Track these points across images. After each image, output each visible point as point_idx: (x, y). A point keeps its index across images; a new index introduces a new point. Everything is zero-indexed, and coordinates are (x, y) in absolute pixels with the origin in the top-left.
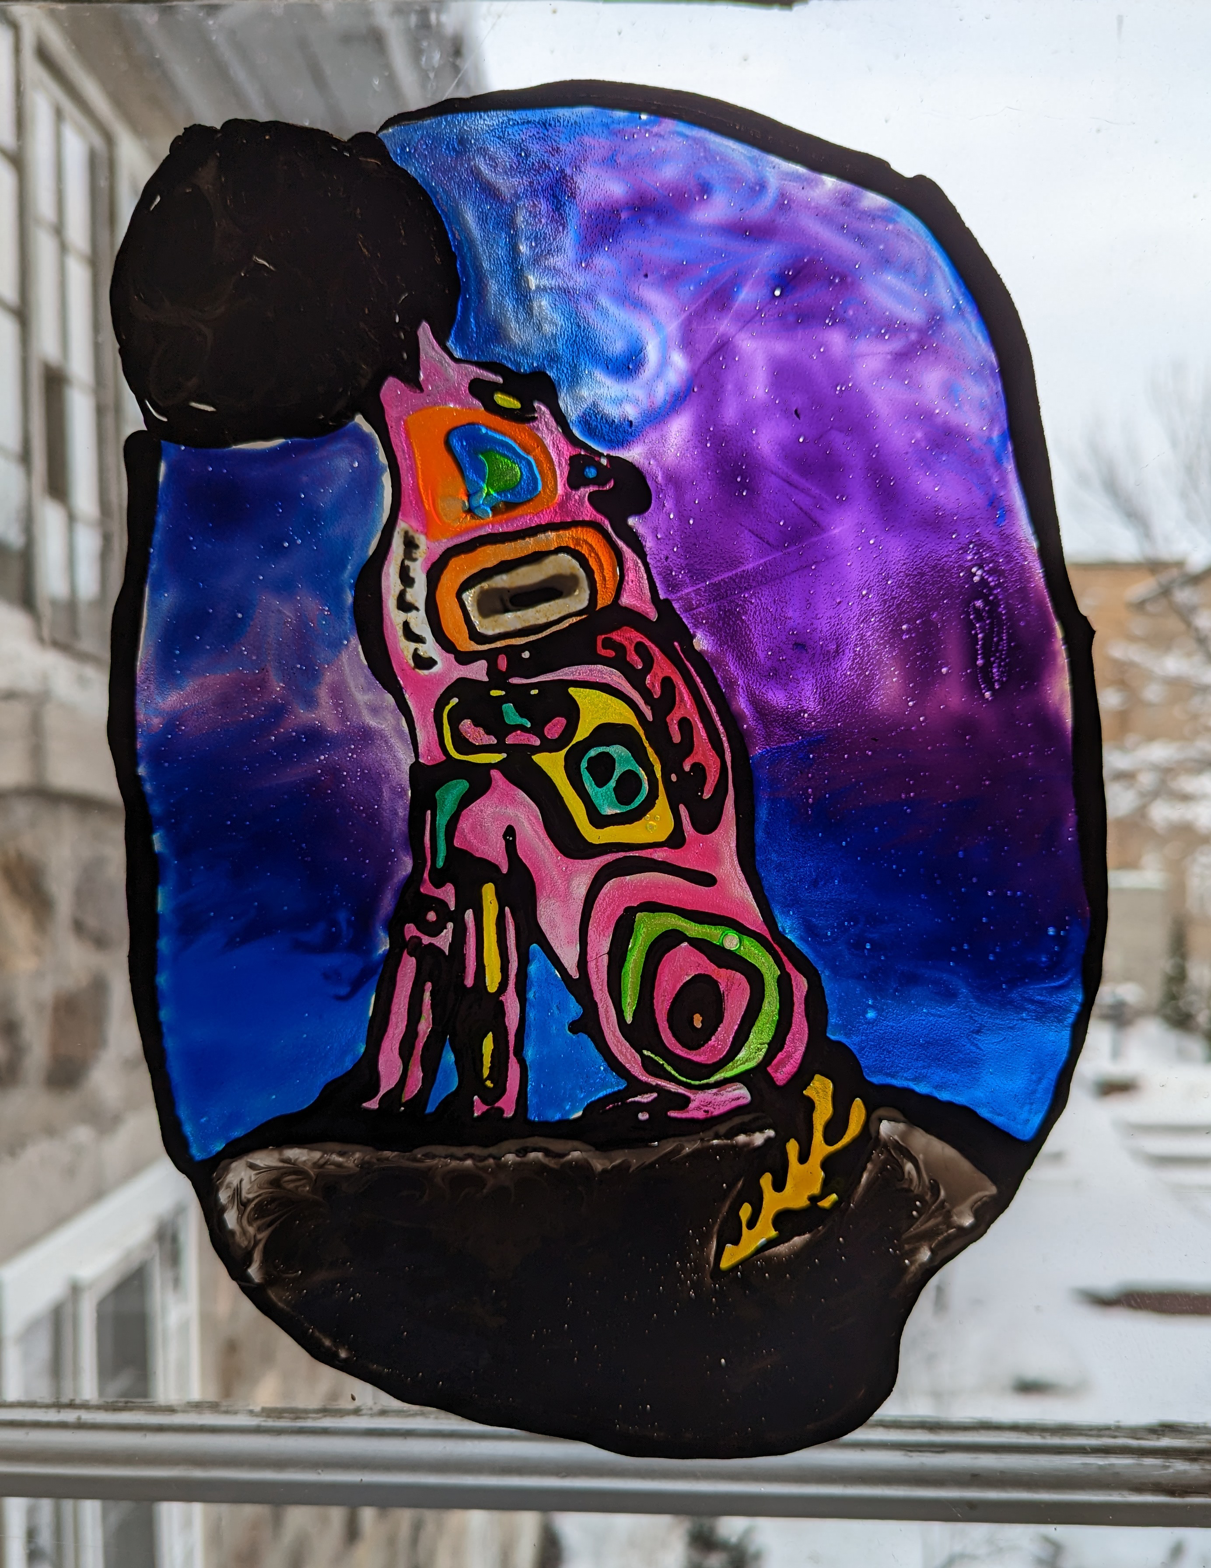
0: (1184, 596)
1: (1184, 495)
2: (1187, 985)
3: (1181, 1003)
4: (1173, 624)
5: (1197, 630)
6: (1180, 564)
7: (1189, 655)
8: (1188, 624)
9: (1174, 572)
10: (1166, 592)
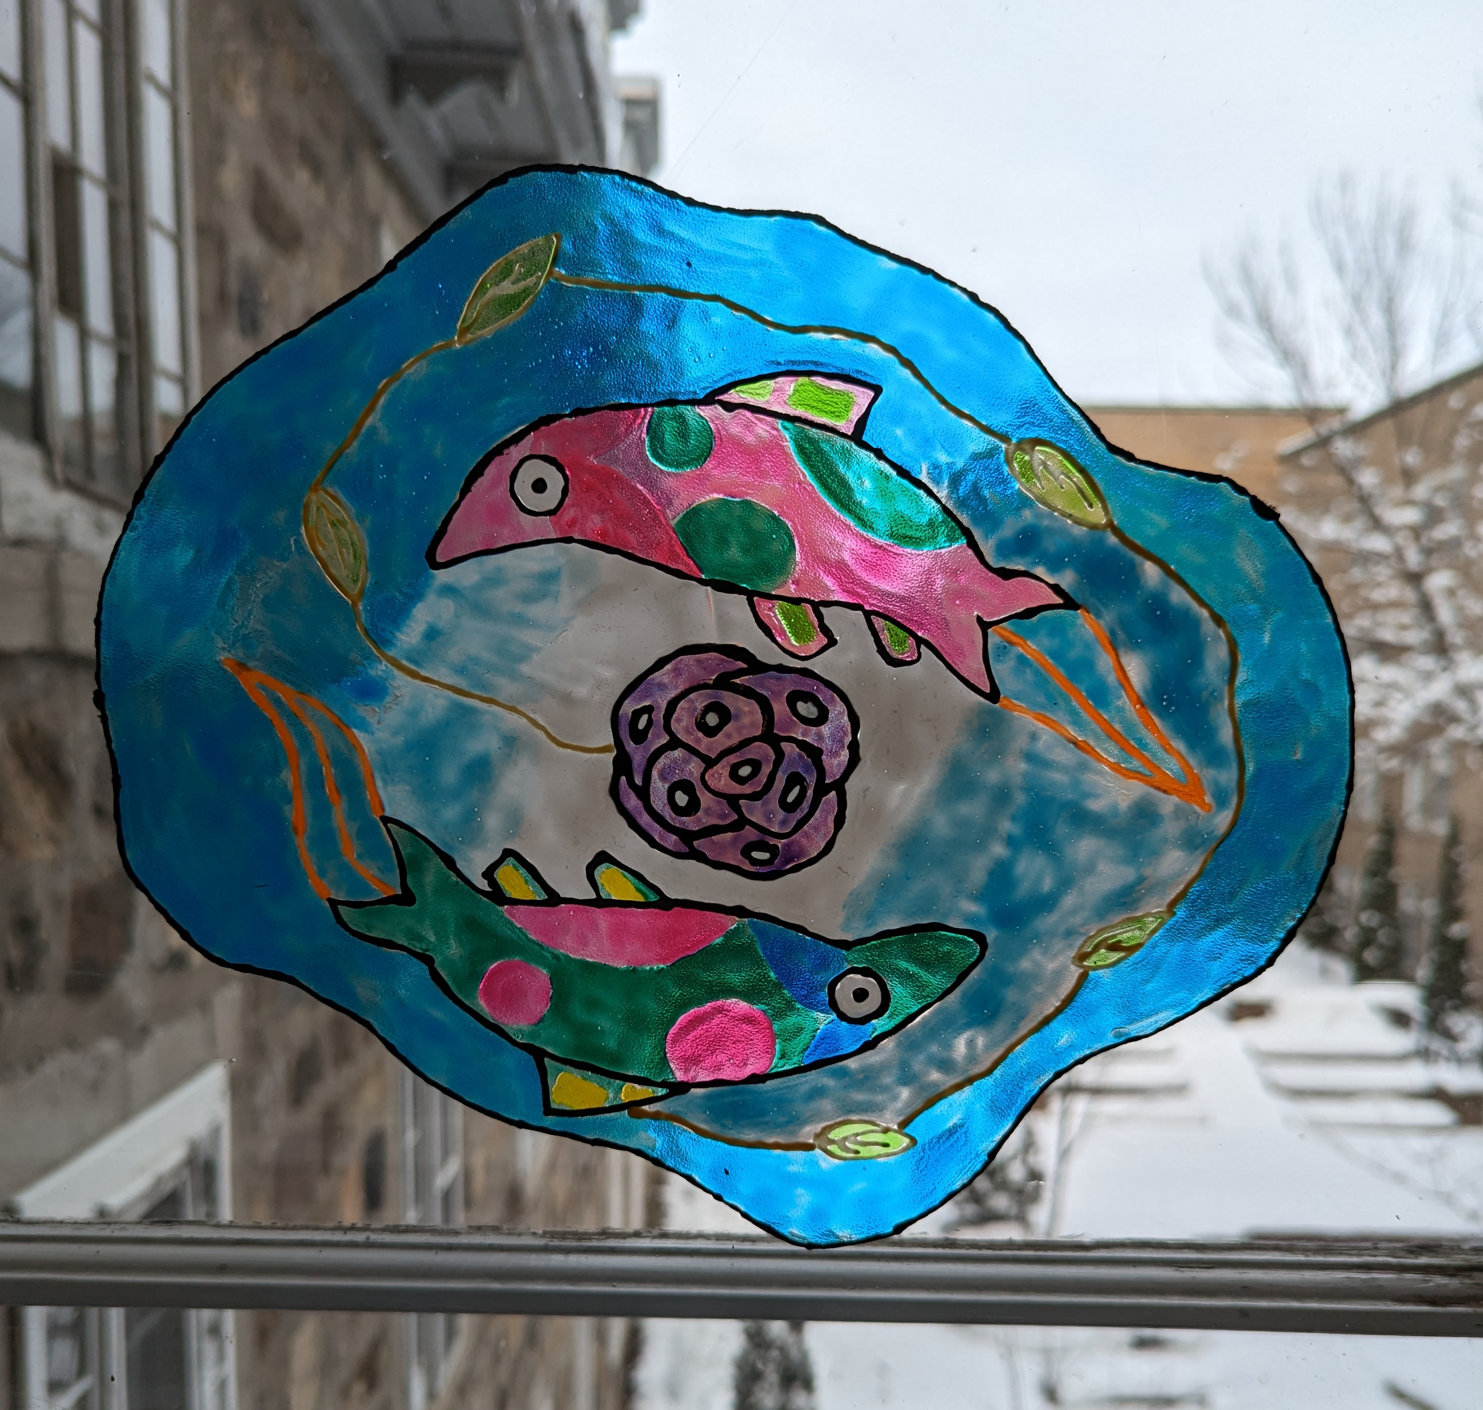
0: (1344, 448)
1: (1349, 332)
2: (1333, 898)
3: (1327, 918)
4: (1334, 481)
5: (1360, 488)
6: (1341, 411)
7: (1347, 519)
8: (1351, 482)
9: (1335, 423)
10: (1323, 442)
